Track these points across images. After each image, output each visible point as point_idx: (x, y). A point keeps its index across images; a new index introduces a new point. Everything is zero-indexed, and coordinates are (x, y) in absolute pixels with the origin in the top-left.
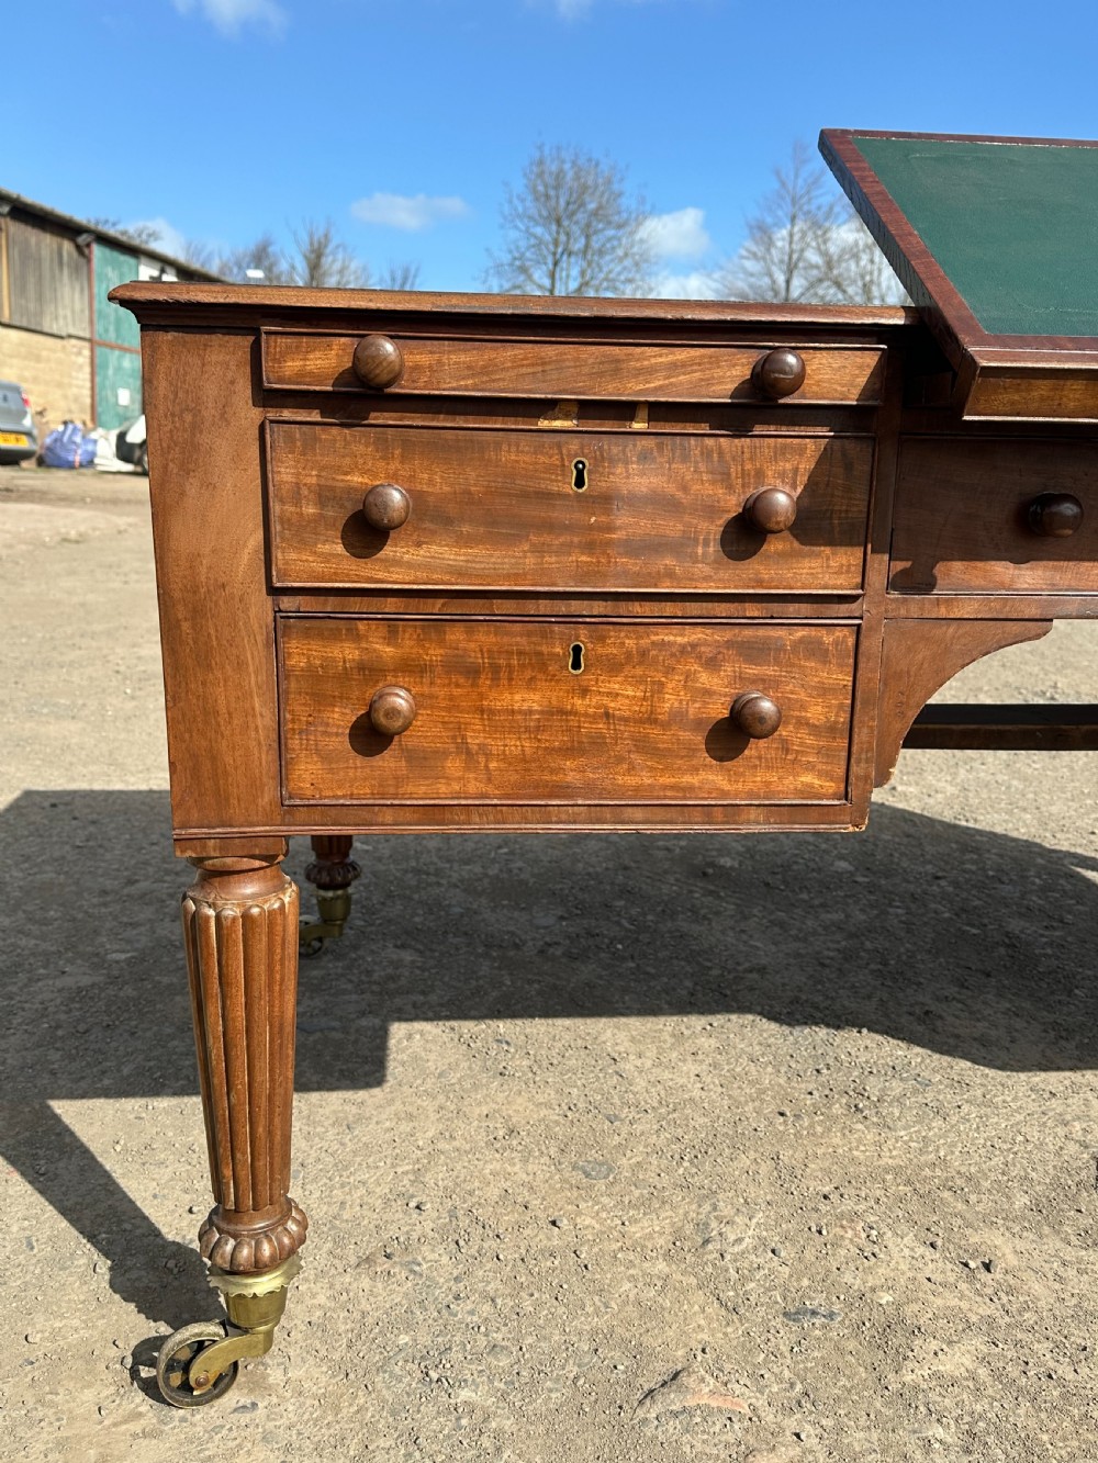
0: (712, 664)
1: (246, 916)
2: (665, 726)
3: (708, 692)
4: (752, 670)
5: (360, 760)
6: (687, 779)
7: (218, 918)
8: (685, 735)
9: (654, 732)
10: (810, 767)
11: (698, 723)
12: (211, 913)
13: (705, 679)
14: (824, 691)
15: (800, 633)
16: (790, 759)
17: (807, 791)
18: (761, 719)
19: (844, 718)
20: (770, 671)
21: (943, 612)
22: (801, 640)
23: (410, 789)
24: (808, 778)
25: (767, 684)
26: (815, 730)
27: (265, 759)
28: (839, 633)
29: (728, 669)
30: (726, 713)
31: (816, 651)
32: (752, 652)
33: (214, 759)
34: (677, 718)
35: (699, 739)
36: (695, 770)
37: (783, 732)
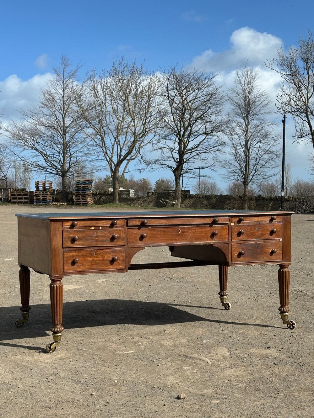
0: (110, 254)
1: (59, 286)
2: (105, 261)
3: (110, 257)
4: (114, 254)
5: (72, 267)
6: (108, 267)
7: (56, 286)
8: (107, 262)
9: (104, 262)
10: (121, 265)
11: (108, 260)
12: (55, 286)
13: (109, 255)
14: (122, 256)
15: (119, 250)
16: (119, 264)
17: (121, 268)
18: (116, 259)
19: (124, 259)
20: (116, 254)
21: (134, 247)
22: (119, 251)
23: (77, 270)
24: (121, 266)
25: (116, 256)
26: (121, 261)
27: (62, 267)
28: (123, 250)
29: (111, 254)
30: (112, 259)
31: (120, 251)
32: (114, 252)
33: (56, 267)
34: (107, 260)
35: (109, 262)
36: (109, 266)
37: (118, 261)
